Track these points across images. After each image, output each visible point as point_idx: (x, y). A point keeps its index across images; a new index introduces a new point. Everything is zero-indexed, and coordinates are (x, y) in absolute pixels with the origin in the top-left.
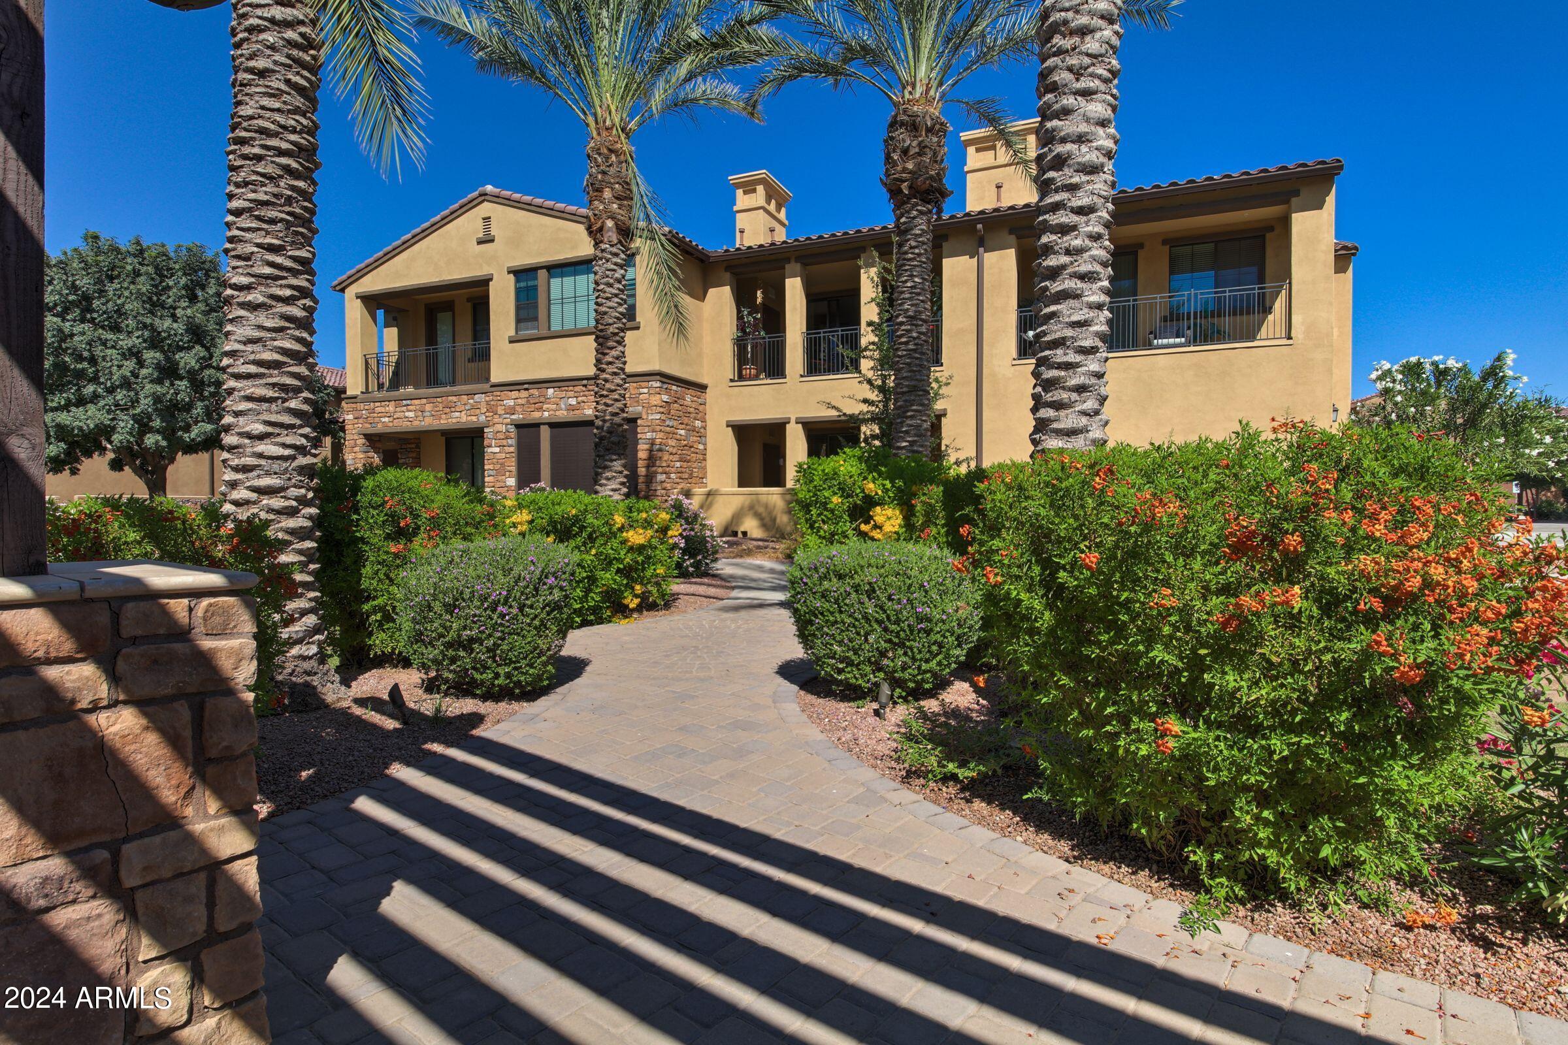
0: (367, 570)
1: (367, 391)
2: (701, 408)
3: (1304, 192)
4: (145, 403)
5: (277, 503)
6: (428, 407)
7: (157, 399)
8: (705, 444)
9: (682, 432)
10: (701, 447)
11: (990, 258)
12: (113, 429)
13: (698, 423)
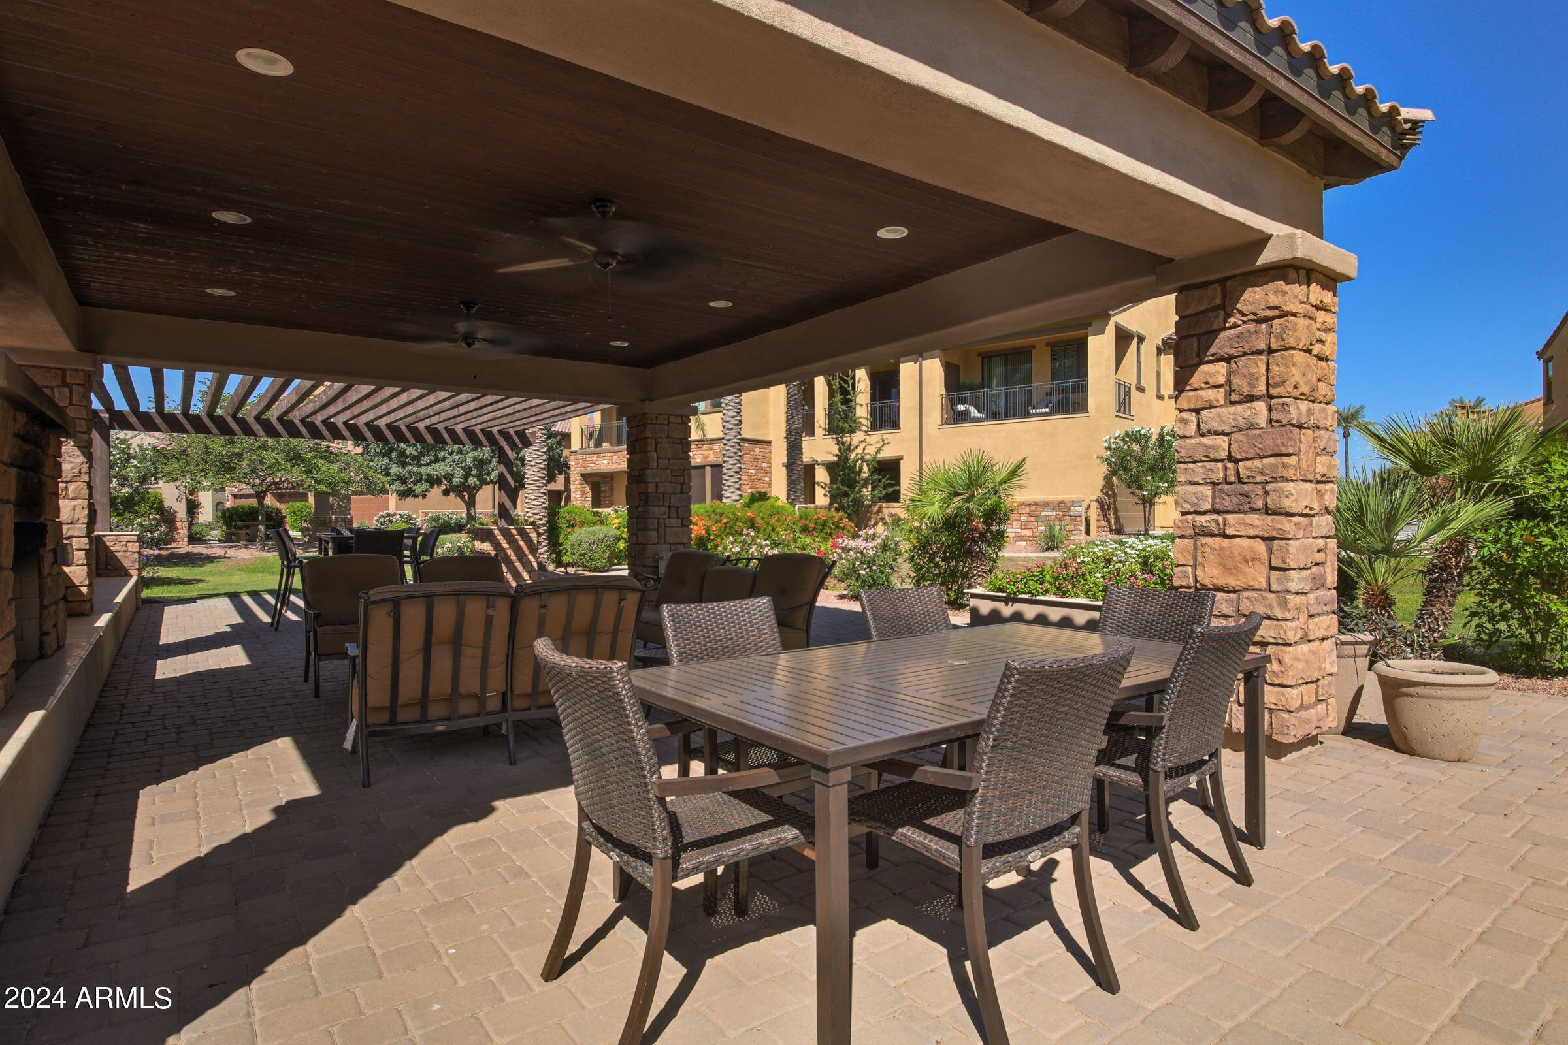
0: (561, 537)
1: (582, 449)
2: (767, 455)
3: (1095, 324)
4: (469, 462)
5: (538, 517)
6: (615, 458)
7: (475, 459)
8: (770, 477)
9: (753, 471)
10: (767, 479)
11: (926, 363)
12: (453, 475)
13: (765, 465)
